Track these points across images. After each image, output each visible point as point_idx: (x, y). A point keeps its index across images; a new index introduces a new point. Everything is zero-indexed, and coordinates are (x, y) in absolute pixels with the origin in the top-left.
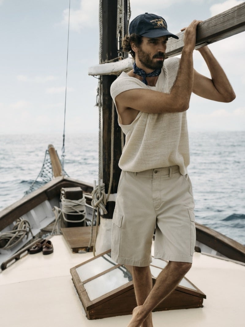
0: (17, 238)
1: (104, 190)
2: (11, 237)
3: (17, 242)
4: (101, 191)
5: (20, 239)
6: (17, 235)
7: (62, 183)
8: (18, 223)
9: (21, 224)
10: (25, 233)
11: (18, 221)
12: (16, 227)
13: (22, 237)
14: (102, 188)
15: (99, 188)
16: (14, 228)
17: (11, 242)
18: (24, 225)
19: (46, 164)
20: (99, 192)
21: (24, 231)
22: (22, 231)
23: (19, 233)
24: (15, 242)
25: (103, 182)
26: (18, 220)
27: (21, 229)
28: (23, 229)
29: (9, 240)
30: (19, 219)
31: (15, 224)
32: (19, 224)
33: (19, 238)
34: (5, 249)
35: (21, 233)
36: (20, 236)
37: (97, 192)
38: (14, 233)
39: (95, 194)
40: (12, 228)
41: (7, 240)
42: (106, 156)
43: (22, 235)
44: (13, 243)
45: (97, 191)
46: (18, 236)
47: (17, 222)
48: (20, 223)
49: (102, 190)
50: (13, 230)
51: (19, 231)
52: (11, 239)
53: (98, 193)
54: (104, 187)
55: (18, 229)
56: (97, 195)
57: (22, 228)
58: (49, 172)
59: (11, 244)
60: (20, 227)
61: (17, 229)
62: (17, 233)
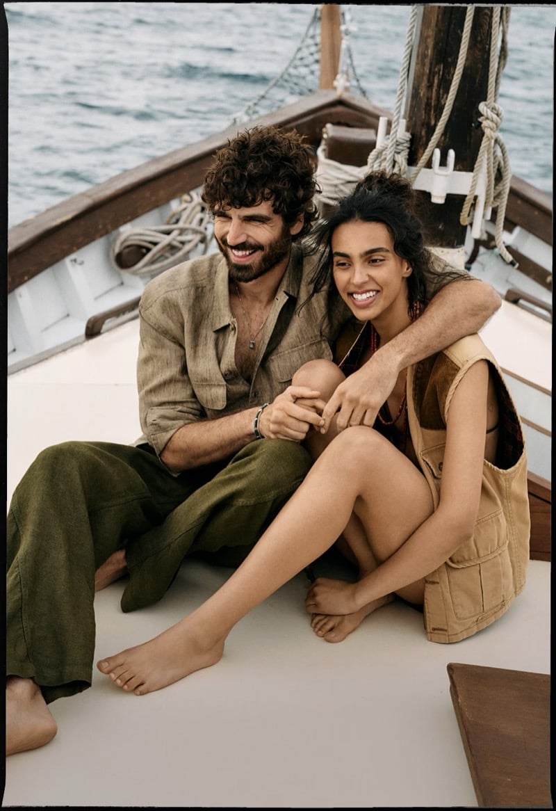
0: (172, 248)
1: (405, 154)
2: (155, 244)
3: (171, 259)
4: (396, 155)
5: (180, 254)
6: (174, 239)
7: (333, 110)
8: (184, 205)
9: (193, 209)
10: (197, 238)
11: (186, 201)
12: (176, 217)
13: (187, 247)
14: (400, 147)
15: (390, 145)
16: (172, 217)
17: (154, 255)
18: (199, 216)
19: (308, 47)
20: (388, 158)
21: (195, 232)
22: (190, 232)
23: (180, 234)
24: (167, 258)
25: (408, 130)
26: (186, 197)
27: (187, 226)
28: (194, 225)
29: (149, 250)
30: (189, 195)
31: (175, 205)
32: (185, 209)
33: (180, 249)
34: (135, 273)
35: (187, 235)
36: (183, 243)
37: (383, 157)
38: (168, 233)
39: (378, 161)
40: (166, 219)
41: (144, 251)
42: (427, 48)
43: (190, 241)
44: (160, 262)
45: (384, 153)
46: (175, 243)
47: (181, 202)
48: (190, 206)
49: (399, 153)
50: (168, 223)
51: (182, 231)
52: (155, 249)
53: (385, 159)
54: (408, 145)
55: (181, 224)
56: (383, 164)
57: (191, 223)
58: (312, 73)
59: (153, 262)
60: (188, 217)
61: (177, 221)
62: (175, 233)
